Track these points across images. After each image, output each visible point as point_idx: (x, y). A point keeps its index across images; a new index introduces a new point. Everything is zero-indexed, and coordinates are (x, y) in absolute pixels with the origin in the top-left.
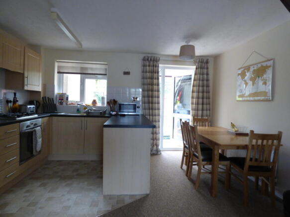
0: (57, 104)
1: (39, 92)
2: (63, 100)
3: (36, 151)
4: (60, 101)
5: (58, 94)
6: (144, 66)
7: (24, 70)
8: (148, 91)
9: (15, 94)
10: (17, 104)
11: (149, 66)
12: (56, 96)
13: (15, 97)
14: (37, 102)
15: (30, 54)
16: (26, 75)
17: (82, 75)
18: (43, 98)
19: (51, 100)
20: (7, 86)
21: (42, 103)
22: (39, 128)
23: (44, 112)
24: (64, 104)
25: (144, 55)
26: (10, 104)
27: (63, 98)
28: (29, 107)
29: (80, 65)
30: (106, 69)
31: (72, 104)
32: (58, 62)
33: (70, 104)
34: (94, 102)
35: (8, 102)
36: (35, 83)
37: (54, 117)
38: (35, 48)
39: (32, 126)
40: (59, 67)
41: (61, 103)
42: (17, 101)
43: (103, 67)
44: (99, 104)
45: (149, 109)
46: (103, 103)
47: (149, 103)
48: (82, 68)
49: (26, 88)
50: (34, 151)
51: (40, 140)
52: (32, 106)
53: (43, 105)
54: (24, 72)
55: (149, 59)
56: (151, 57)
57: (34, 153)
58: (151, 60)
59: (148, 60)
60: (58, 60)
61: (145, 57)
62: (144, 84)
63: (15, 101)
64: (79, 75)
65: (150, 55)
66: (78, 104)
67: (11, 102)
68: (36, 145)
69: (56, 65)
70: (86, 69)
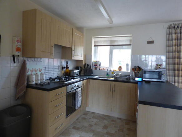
0: (93, 69)
1: (82, 61)
2: (97, 66)
3: (77, 107)
4: (95, 67)
5: (94, 61)
6: (169, 34)
7: (72, 45)
8: (174, 58)
9: (67, 62)
10: (68, 69)
11: (175, 34)
12: (93, 64)
13: (67, 65)
14: (80, 67)
15: (76, 33)
16: (73, 49)
17: (111, 47)
18: (84, 64)
19: (89, 66)
20: (63, 57)
21: (83, 68)
22: (80, 89)
23: (85, 75)
24: (98, 68)
25: (169, 24)
26: (64, 69)
27: (97, 64)
28: (75, 71)
29: (110, 39)
30: (130, 41)
31: (103, 69)
32: (94, 38)
33: (102, 69)
34: (120, 68)
35: (63, 68)
36: (79, 55)
37: (90, 80)
38: (80, 29)
39: (75, 88)
40: (95, 42)
41: (96, 68)
42: (68, 67)
43: (129, 38)
44: (124, 70)
45: (175, 76)
46: (127, 69)
47: (174, 70)
48: (111, 41)
49: (73, 58)
50: (76, 107)
51: (80, 99)
52: (77, 71)
53: (84, 69)
54: (72, 47)
55: (176, 27)
56: (179, 24)
57: (76, 108)
58: (178, 27)
59: (174, 27)
60: (94, 37)
61: (171, 25)
62: (168, 52)
63: (67, 67)
64: (109, 47)
65: (176, 23)
66: (108, 70)
67: (65, 68)
68: (78, 102)
69: (93, 40)
70: (115, 41)
